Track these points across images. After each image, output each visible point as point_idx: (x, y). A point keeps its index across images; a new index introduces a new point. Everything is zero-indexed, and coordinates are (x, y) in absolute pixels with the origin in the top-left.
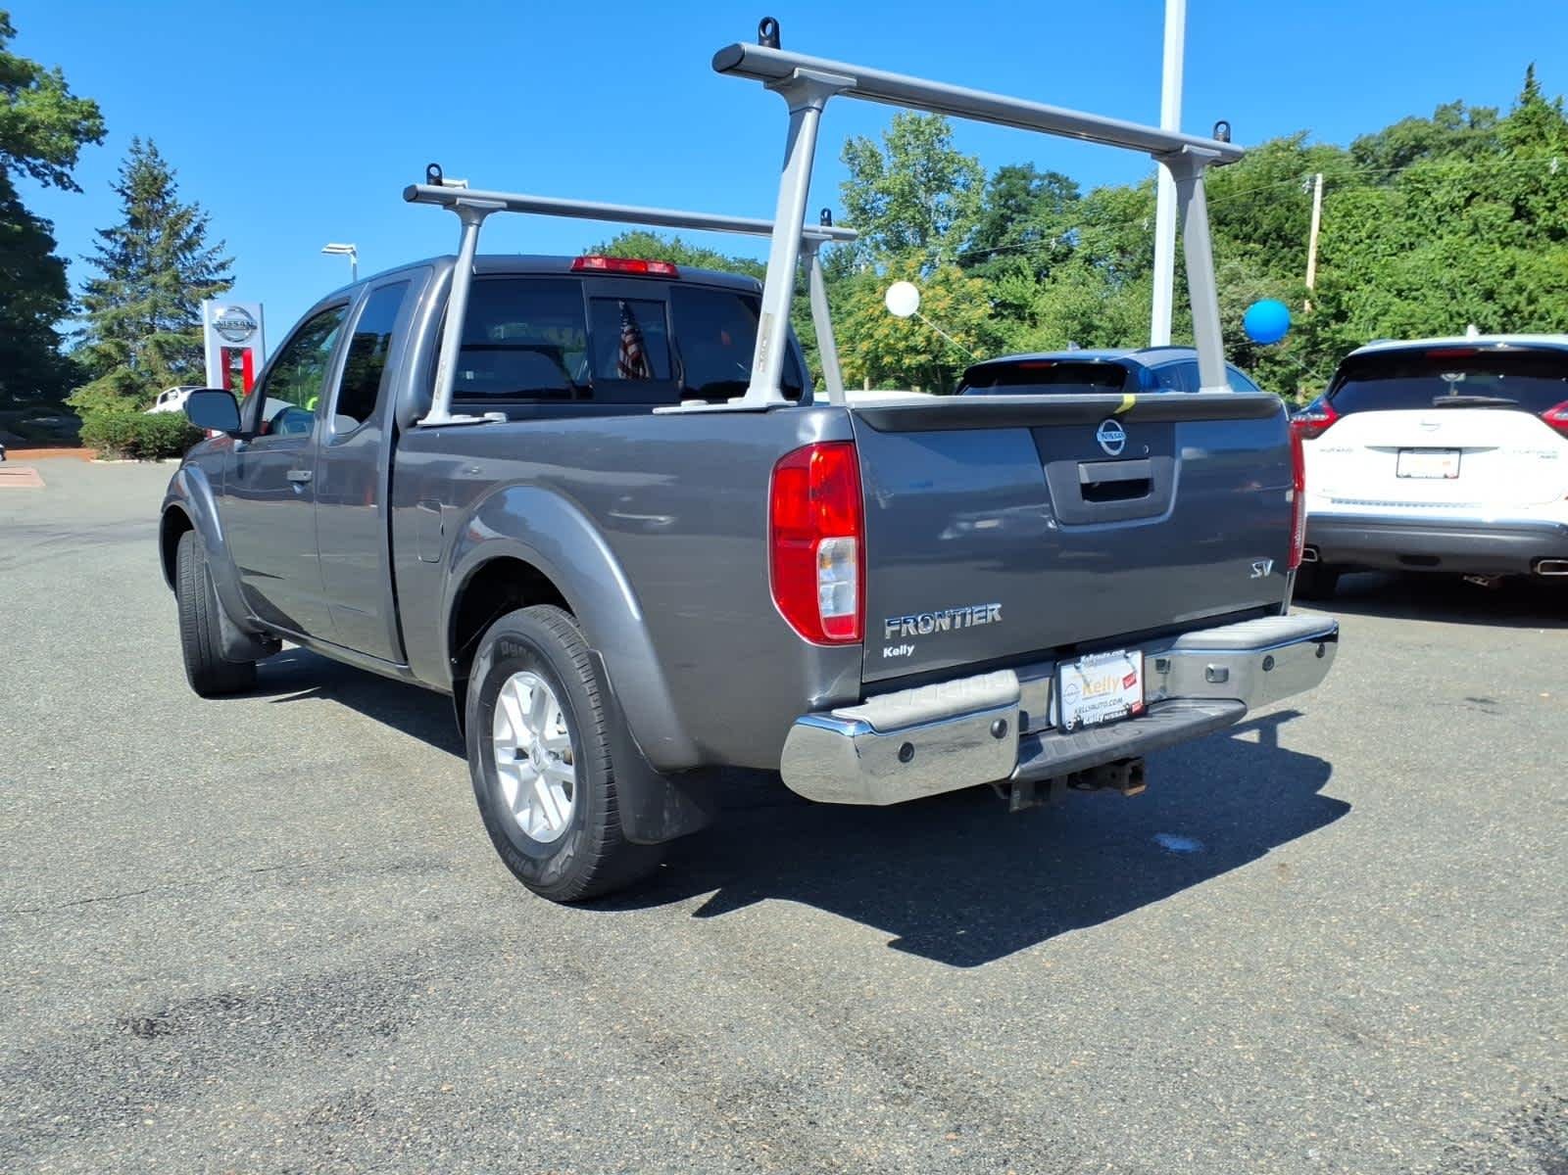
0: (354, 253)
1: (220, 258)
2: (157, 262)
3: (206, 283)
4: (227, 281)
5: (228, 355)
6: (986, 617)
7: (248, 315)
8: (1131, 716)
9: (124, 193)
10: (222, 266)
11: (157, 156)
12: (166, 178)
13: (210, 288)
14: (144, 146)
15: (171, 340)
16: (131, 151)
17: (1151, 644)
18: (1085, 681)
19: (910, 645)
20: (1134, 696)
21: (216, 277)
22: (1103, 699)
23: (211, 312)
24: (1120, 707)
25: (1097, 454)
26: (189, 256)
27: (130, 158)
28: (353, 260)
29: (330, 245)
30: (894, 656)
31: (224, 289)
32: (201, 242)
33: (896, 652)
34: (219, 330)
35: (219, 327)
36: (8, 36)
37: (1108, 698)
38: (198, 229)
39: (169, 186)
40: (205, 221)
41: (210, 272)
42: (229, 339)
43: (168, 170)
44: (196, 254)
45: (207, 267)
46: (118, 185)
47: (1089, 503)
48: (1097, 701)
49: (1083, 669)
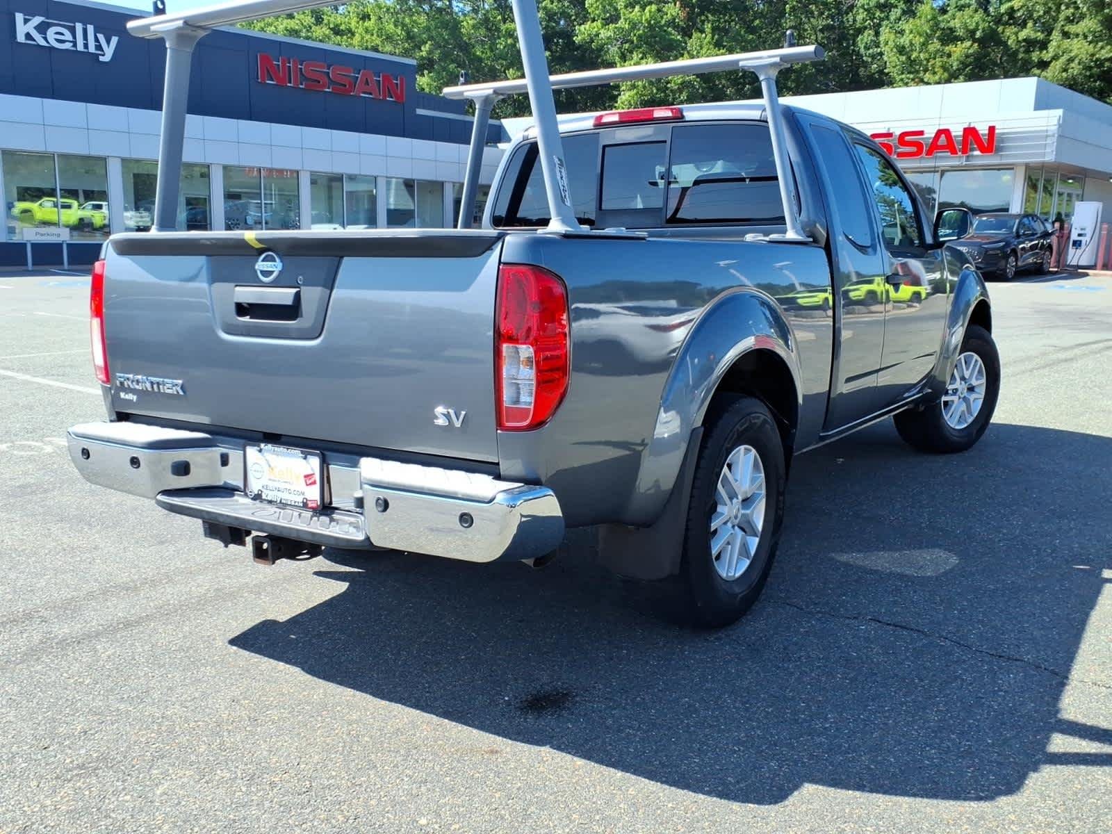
18: (269, 465)
19: (134, 395)
20: (315, 495)
25: (254, 280)
37: (290, 488)
47: (247, 319)
48: (282, 486)
49: (265, 454)
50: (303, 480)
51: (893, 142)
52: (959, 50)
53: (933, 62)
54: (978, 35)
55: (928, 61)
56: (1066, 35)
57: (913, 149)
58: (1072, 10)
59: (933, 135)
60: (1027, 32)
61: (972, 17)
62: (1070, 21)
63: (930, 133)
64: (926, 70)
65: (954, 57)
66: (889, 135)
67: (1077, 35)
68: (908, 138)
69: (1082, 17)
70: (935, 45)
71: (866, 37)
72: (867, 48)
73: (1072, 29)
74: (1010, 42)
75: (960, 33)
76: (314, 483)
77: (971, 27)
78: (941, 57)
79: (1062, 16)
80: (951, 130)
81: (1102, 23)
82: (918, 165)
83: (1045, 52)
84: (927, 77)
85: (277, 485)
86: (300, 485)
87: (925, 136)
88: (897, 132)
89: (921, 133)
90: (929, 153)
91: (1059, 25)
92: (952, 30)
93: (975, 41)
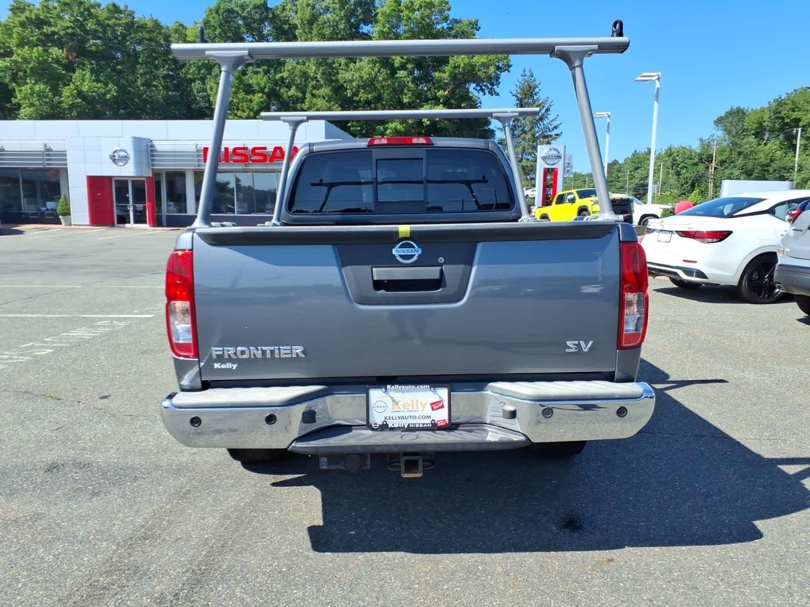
0: (609, 116)
1: (555, 124)
2: (527, 129)
3: (547, 137)
4: (558, 135)
5: (547, 172)
6: (291, 353)
7: (559, 152)
8: (435, 427)
9: (516, 96)
10: (556, 127)
11: (532, 76)
12: (536, 87)
13: (547, 138)
14: (528, 73)
15: (529, 165)
16: (522, 75)
17: (456, 385)
18: (394, 401)
19: (234, 364)
20: (441, 416)
21: (553, 133)
22: (412, 414)
23: (543, 150)
24: (428, 421)
25: (393, 262)
26: (542, 124)
27: (521, 79)
28: (608, 120)
29: (597, 113)
30: (222, 369)
31: (555, 139)
32: (548, 116)
33: (223, 366)
34: (544, 160)
35: (544, 158)
36: (477, 30)
37: (417, 414)
38: (547, 110)
39: (537, 90)
40: (550, 106)
41: (550, 131)
42: (548, 164)
43: (536, 83)
44: (545, 122)
45: (549, 129)
46: (514, 93)
47: (382, 292)
48: (407, 414)
49: (390, 393)
50: (430, 407)
51: (249, 153)
52: (257, 98)
53: (242, 104)
54: (266, 90)
55: (239, 104)
56: (313, 96)
57: (261, 158)
58: (315, 82)
59: (272, 150)
60: (293, 91)
61: (262, 79)
62: (314, 87)
63: (270, 149)
64: (238, 109)
65: (255, 102)
66: (246, 149)
67: (319, 97)
68: (257, 151)
69: (321, 86)
70: (241, 95)
71: (196, 86)
72: (198, 92)
73: (315, 92)
74: (284, 96)
75: (256, 88)
76: (442, 407)
77: (262, 86)
78: (246, 102)
79: (310, 85)
80: (283, 147)
81: (331, 91)
82: (264, 168)
83: (303, 104)
84: (239, 113)
85: (401, 414)
86: (428, 411)
87: (268, 150)
88: (250, 147)
89: (265, 148)
90: (272, 160)
91: (309, 89)
92: (250, 86)
93: (264, 93)
